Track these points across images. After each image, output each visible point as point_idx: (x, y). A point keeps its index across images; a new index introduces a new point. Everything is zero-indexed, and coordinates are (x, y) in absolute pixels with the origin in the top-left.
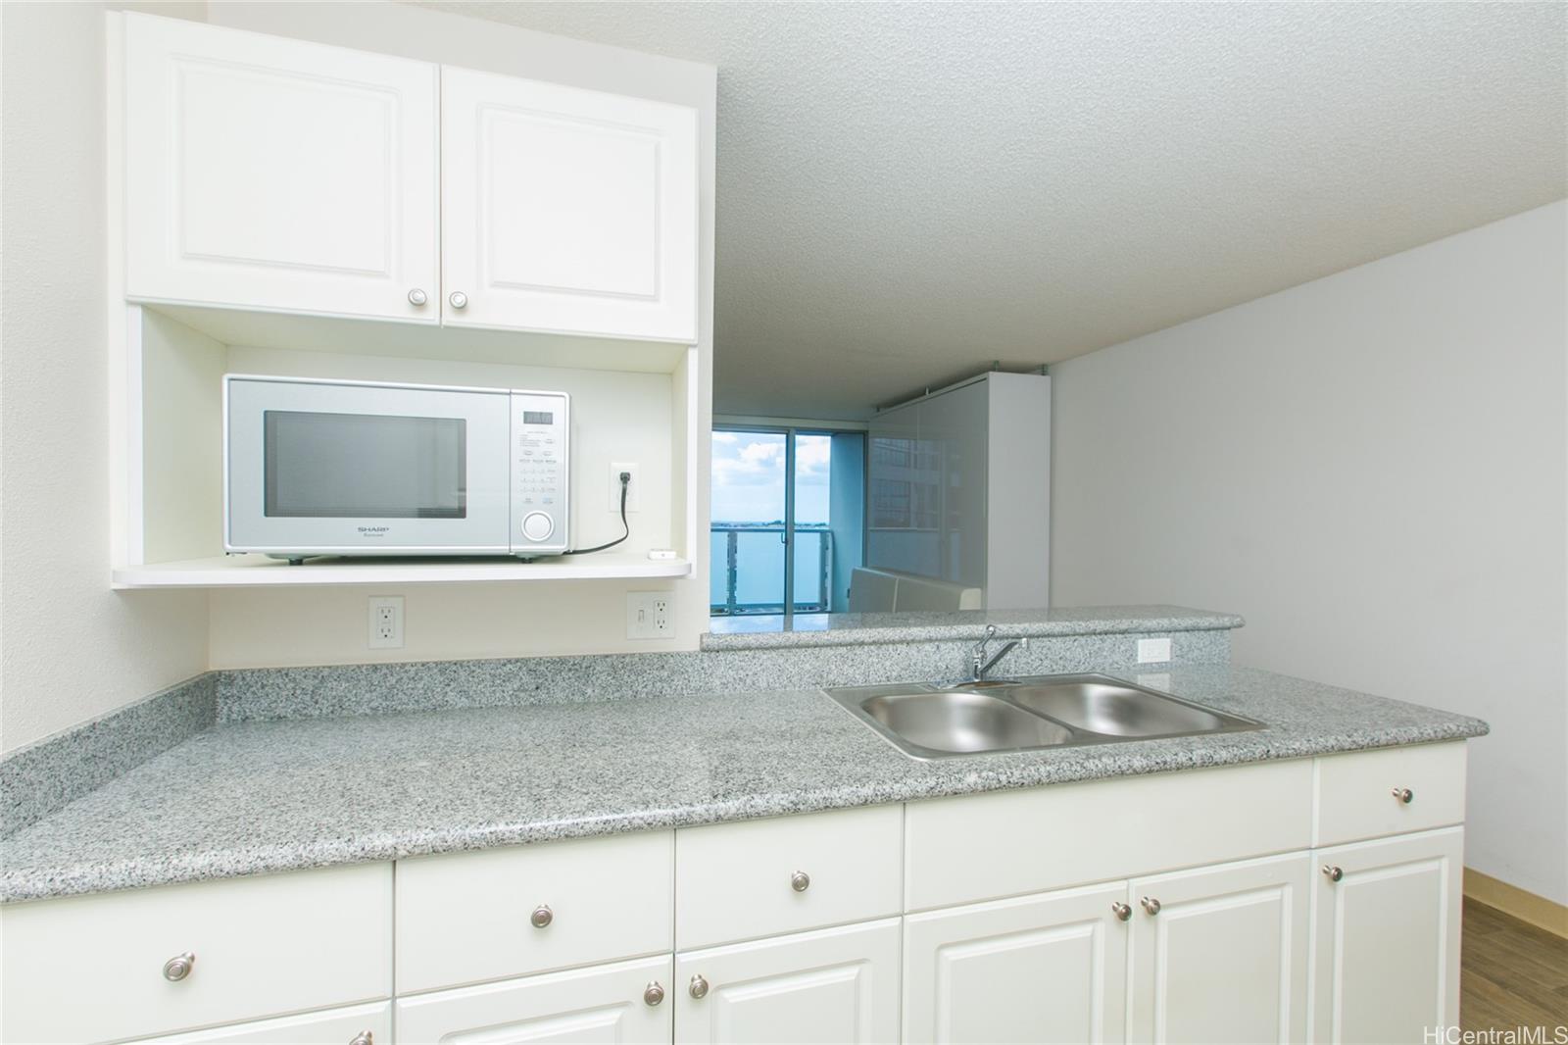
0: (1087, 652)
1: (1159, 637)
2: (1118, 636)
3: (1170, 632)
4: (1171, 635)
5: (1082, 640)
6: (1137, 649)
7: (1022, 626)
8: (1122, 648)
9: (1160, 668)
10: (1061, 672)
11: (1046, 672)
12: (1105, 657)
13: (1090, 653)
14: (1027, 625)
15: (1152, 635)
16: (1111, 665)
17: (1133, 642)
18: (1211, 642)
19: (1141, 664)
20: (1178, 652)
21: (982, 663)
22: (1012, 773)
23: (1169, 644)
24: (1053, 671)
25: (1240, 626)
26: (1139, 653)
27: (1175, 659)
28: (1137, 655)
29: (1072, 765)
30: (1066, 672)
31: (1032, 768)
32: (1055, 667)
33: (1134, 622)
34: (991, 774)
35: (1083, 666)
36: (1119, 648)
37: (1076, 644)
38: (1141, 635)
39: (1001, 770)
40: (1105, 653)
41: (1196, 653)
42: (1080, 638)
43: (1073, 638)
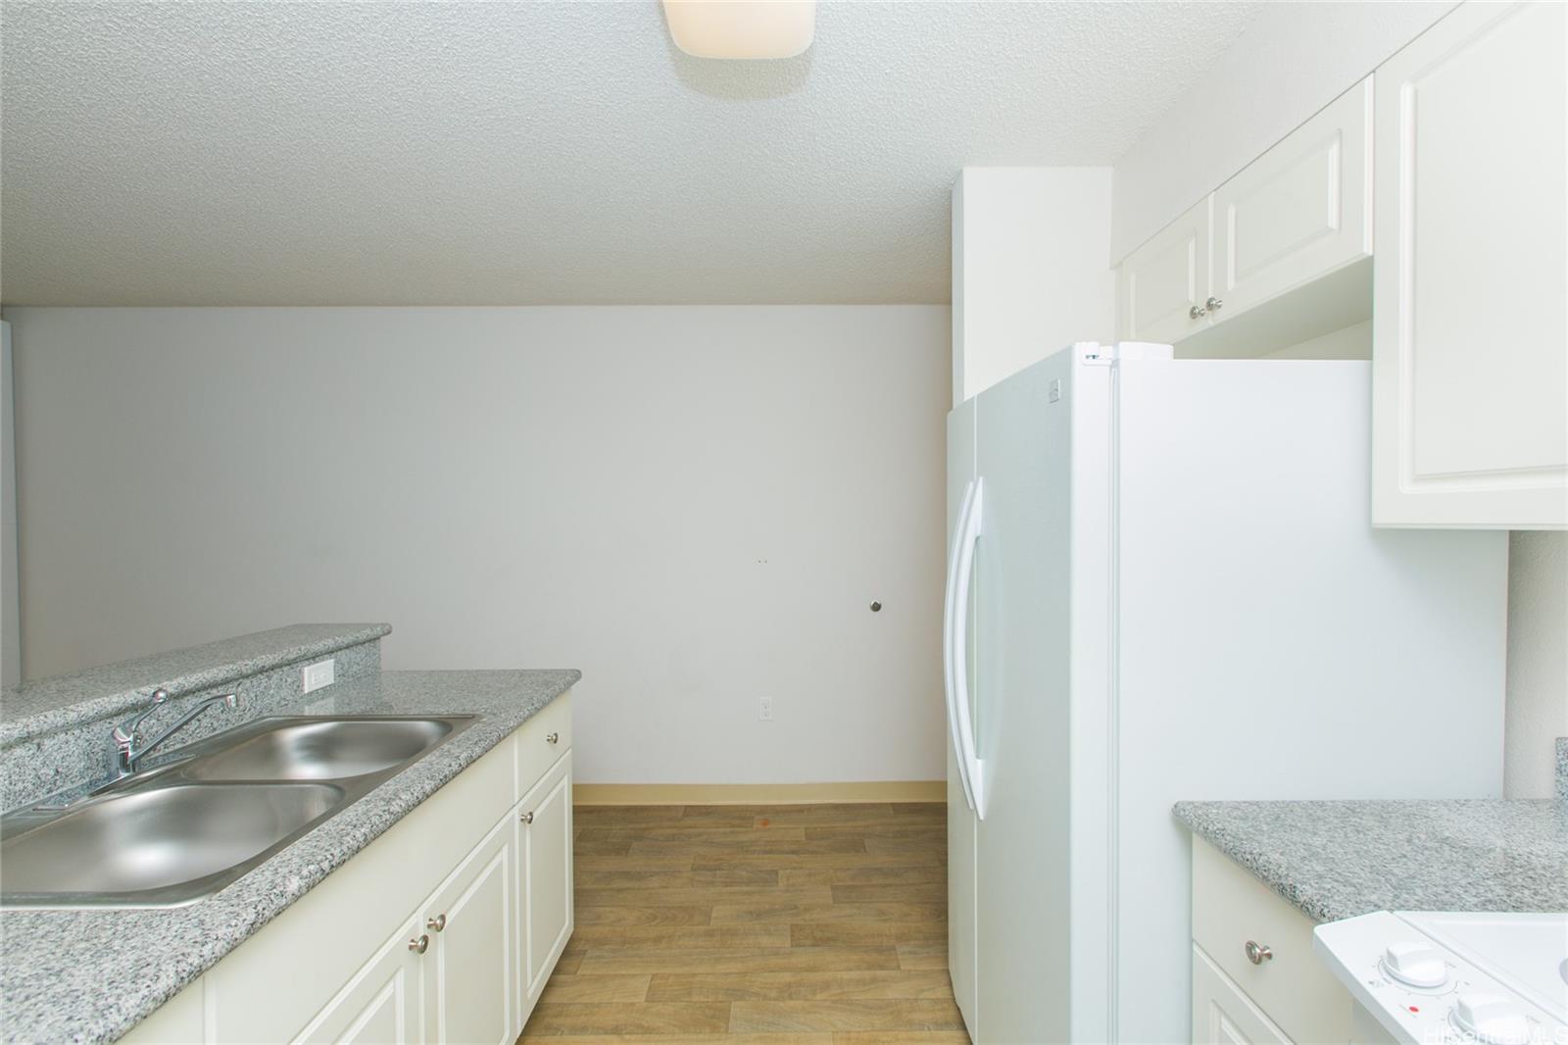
0: (253, 695)
1: (323, 660)
2: (285, 669)
3: (333, 652)
4: (333, 655)
5: (247, 683)
6: (303, 678)
7: (175, 683)
8: (289, 680)
9: (324, 692)
10: (224, 729)
11: (207, 735)
12: (272, 696)
13: (256, 696)
14: (181, 680)
15: (317, 659)
16: (279, 703)
17: (300, 671)
18: (366, 655)
19: (308, 694)
20: (341, 673)
21: (135, 748)
22: (332, 855)
23: (333, 664)
24: (215, 729)
25: (389, 633)
26: (306, 683)
27: (338, 679)
28: (303, 685)
29: (380, 816)
30: (230, 726)
31: (348, 838)
32: (216, 725)
33: (303, 648)
34: (311, 867)
35: (249, 714)
36: (286, 681)
37: (240, 689)
38: (307, 662)
39: (319, 858)
40: (272, 692)
41: (355, 668)
42: (245, 681)
43: (236, 683)
